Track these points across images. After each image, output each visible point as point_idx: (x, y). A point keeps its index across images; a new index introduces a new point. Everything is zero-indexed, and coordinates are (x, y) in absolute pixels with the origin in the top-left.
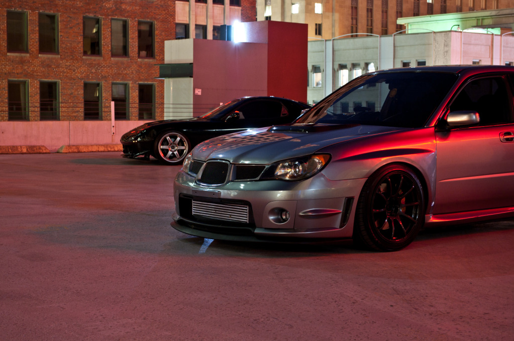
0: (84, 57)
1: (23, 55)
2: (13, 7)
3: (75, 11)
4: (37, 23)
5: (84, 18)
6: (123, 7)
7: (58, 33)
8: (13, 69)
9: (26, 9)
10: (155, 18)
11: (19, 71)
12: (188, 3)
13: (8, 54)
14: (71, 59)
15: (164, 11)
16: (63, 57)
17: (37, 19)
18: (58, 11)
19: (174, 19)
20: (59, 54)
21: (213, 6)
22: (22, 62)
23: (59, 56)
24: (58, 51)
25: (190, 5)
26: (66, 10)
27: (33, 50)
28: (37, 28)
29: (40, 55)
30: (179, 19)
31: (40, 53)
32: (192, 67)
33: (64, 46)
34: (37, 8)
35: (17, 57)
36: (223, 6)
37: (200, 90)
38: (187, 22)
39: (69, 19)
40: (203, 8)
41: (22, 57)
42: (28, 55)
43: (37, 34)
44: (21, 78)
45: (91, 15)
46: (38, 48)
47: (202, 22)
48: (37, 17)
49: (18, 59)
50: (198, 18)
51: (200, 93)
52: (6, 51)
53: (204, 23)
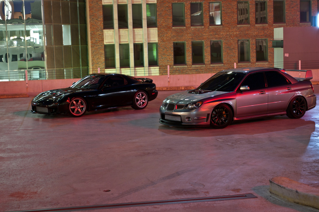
0: (301, 24)
1: (264, 25)
4: (272, 6)
8: (259, 33)
11: (262, 34)
13: (256, 25)
14: (293, 25)
16: (288, 24)
17: (272, 5)
20: (285, 23)
22: (264, 29)
23: (285, 24)
24: (285, 21)
27: (270, 22)
28: (272, 10)
29: (274, 24)
31: (274, 23)
32: (283, 42)
33: (288, 18)
35: (261, 26)
37: (288, 54)
39: (291, 2)
41: (264, 26)
42: (267, 25)
43: (273, 13)
44: (263, 38)
46: (273, 21)
48: (272, 3)
49: (261, 27)
51: (288, 56)
52: (255, 23)
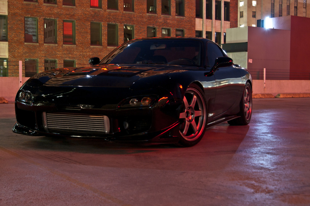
2: (111, 21)
3: (143, 24)
5: (148, 27)
6: (168, 21)
7: (134, 36)
9: (117, 22)
10: (185, 28)
12: (202, 19)
13: (108, 47)
15: (190, 23)
17: (123, 28)
18: (134, 24)
19: (195, 28)
21: (215, 21)
25: (203, 20)
26: (138, 23)
28: (123, 33)
30: (197, 28)
32: (247, 44)
34: (123, 22)
35: (112, 49)
36: (220, 21)
38: (202, 30)
39: (140, 28)
40: (210, 22)
45: (151, 26)
47: (209, 30)
50: (207, 28)
51: (251, 62)
52: (107, 45)
53: (210, 30)
